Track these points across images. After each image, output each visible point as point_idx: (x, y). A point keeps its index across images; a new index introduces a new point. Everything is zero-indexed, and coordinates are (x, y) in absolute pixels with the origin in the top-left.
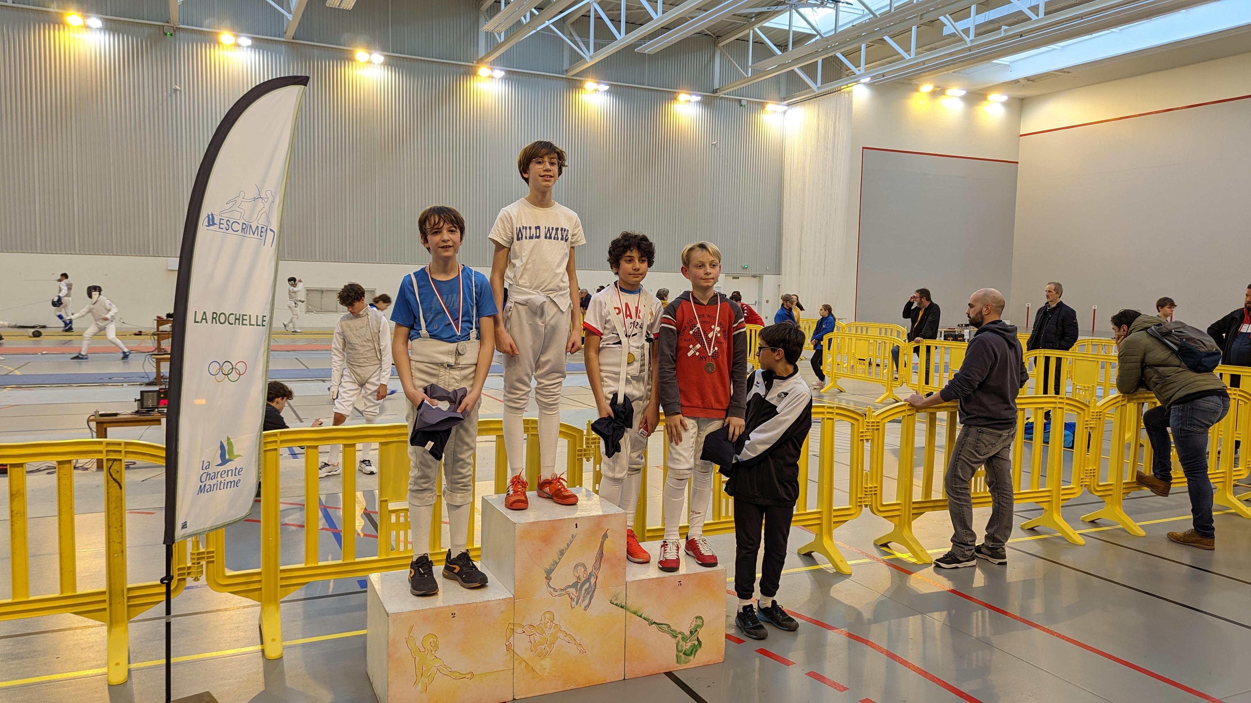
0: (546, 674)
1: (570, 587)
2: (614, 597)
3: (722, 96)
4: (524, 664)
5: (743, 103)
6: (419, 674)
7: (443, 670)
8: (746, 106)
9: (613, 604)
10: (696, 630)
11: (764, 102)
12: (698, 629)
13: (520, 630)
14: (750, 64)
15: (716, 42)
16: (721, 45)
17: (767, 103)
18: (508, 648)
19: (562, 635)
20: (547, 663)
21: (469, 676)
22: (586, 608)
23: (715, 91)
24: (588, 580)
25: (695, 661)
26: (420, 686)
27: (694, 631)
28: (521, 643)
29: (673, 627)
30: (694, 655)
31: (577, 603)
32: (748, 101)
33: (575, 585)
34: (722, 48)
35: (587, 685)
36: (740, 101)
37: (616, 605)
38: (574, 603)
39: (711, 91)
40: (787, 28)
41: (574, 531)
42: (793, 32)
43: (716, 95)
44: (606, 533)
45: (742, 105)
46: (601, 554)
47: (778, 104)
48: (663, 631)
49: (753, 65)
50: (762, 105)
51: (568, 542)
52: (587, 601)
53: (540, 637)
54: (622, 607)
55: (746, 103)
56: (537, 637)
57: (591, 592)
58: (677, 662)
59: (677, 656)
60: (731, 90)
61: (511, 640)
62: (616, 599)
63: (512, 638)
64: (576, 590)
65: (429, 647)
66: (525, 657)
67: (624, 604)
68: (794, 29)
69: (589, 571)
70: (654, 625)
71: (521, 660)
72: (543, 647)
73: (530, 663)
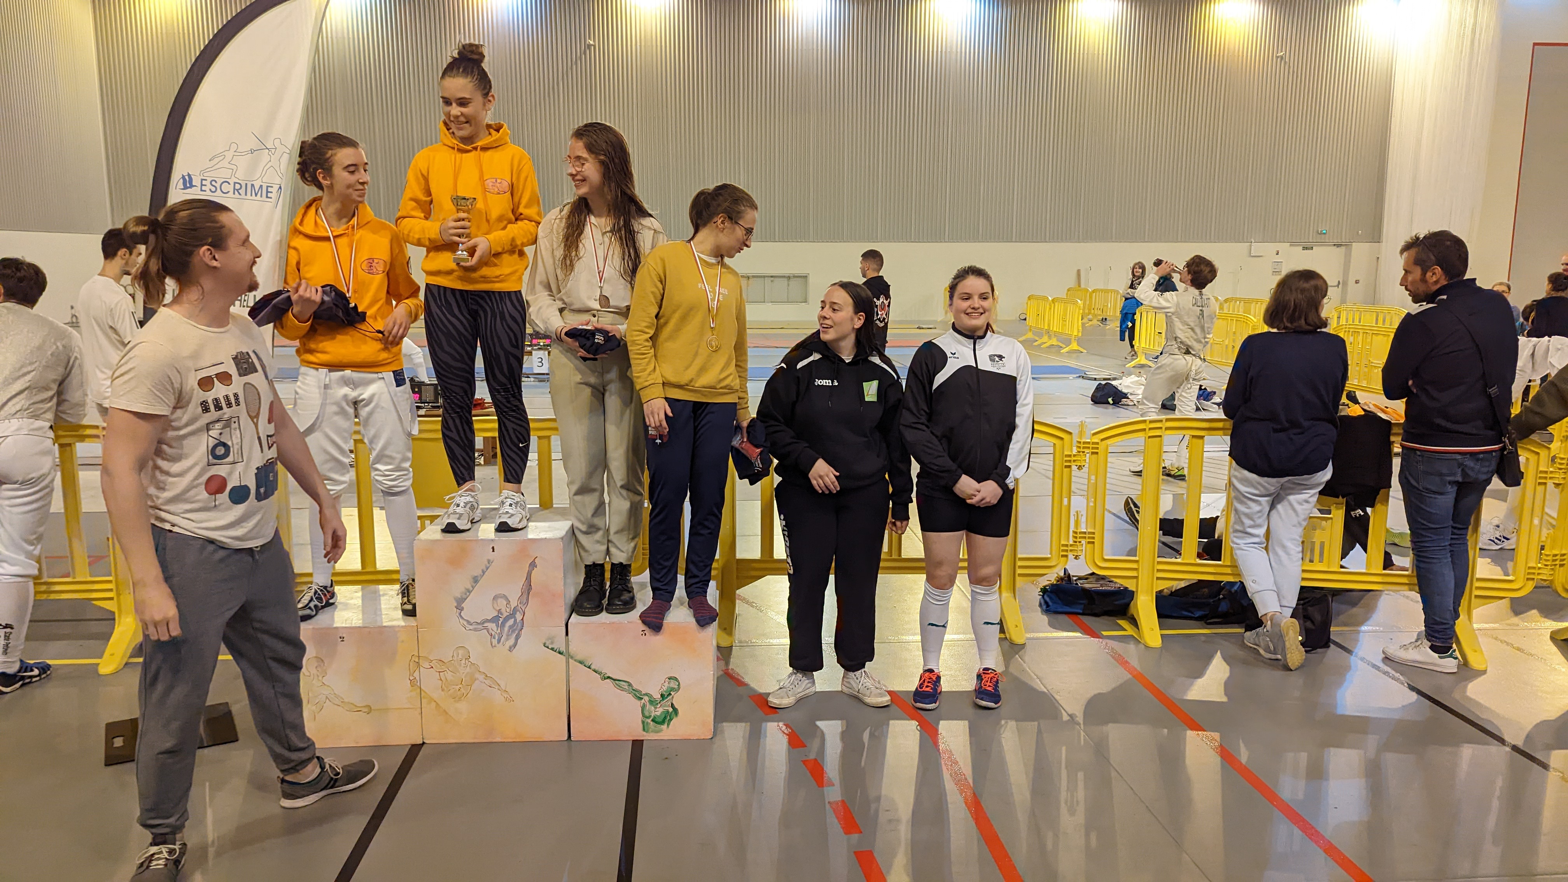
0: (461, 720)
1: (488, 621)
2: (549, 639)
4: (434, 704)
7: (332, 699)
9: (548, 648)
10: (670, 694)
12: (672, 693)
13: (427, 665)
18: (413, 683)
19: (481, 677)
20: (463, 706)
21: (367, 709)
22: (511, 649)
24: (512, 615)
25: (667, 733)
27: (666, 694)
29: (635, 687)
30: (668, 725)
31: (499, 641)
33: (495, 620)
35: (518, 740)
37: (552, 649)
38: (495, 642)
41: (491, 555)
44: (534, 561)
46: (528, 587)
48: (621, 689)
51: (484, 567)
52: (512, 641)
53: (453, 676)
54: (560, 653)
57: (518, 630)
58: (644, 730)
59: (643, 722)
61: (416, 674)
62: (552, 643)
63: (417, 672)
64: (497, 626)
65: (315, 672)
67: (563, 649)
69: (514, 604)
70: (608, 680)
71: (431, 700)
72: (458, 687)
73: (441, 704)
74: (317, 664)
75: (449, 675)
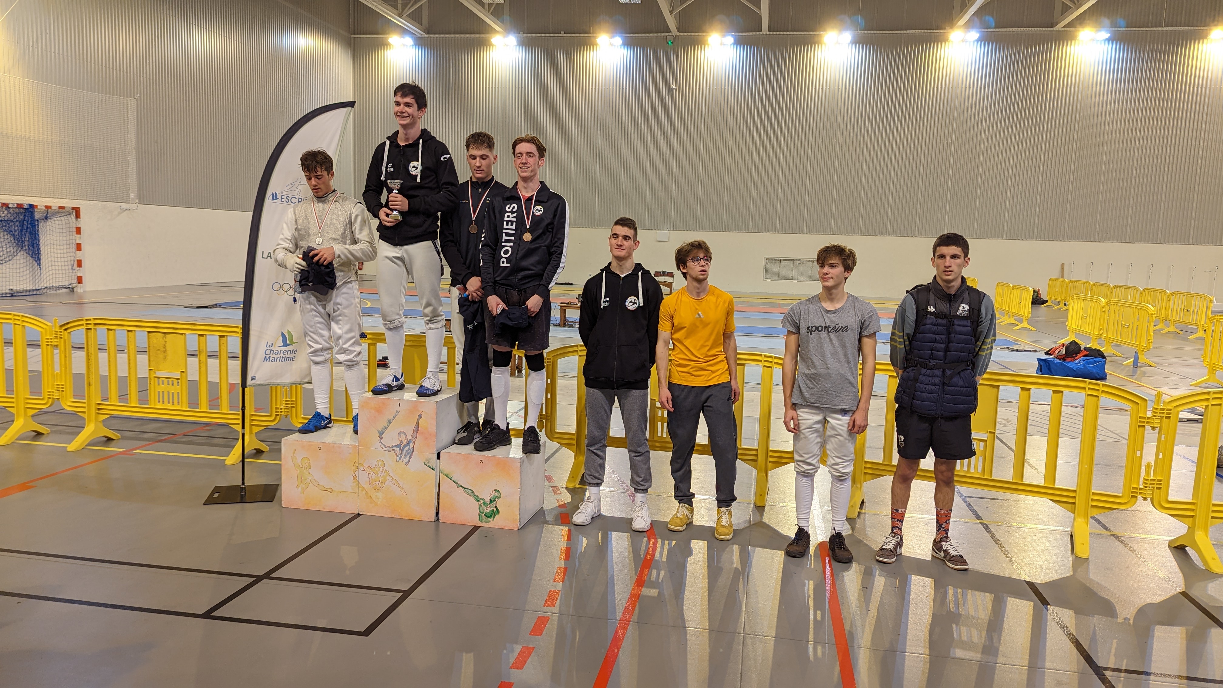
0: (379, 502)
1: (395, 446)
2: (427, 460)
4: (364, 492)
6: (300, 482)
7: (313, 482)
9: (426, 465)
10: (495, 500)
12: (496, 500)
13: (362, 468)
18: (355, 478)
19: (390, 479)
20: (380, 494)
21: (329, 490)
22: (407, 463)
24: (408, 444)
25: (493, 523)
26: (300, 489)
27: (493, 500)
28: (363, 477)
29: (476, 493)
30: (493, 519)
31: (400, 459)
33: (398, 446)
35: (408, 518)
37: (428, 466)
38: (398, 459)
41: (398, 408)
44: (420, 414)
46: (417, 428)
48: (469, 494)
51: (394, 415)
52: (407, 459)
54: (432, 469)
56: (374, 476)
57: (410, 453)
58: (480, 520)
59: (479, 516)
61: (356, 473)
63: (357, 472)
64: (400, 450)
65: (305, 465)
67: (434, 467)
69: (409, 438)
70: (461, 488)
71: (364, 489)
72: (377, 483)
73: (368, 492)
74: (306, 461)
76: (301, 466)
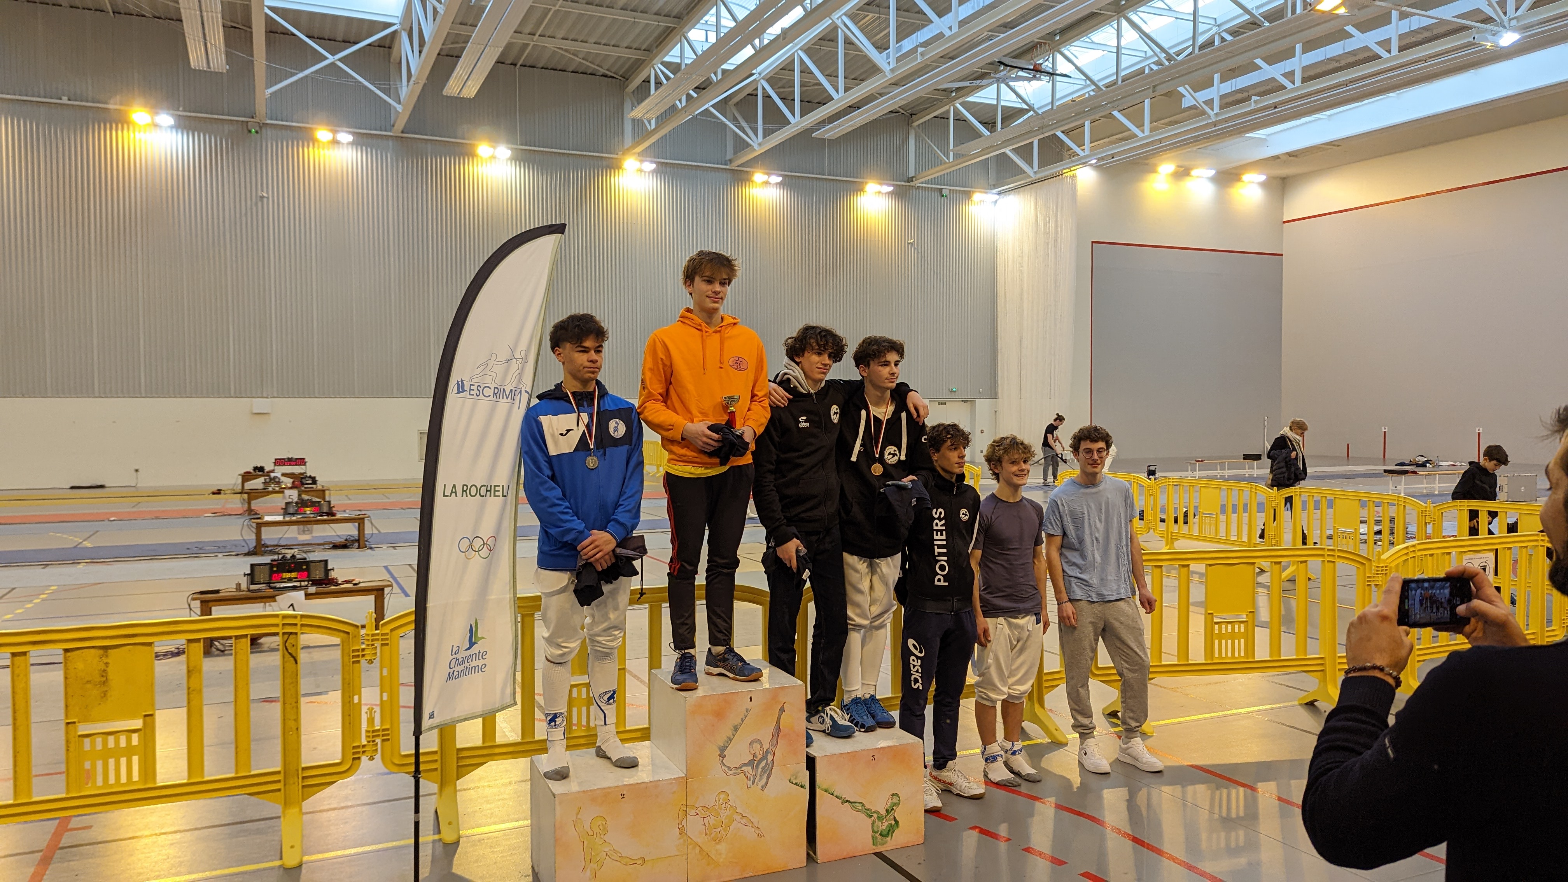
0: (721, 860)
1: (745, 765)
2: (792, 775)
3: (919, 185)
4: (697, 848)
5: (945, 192)
6: (588, 859)
7: (612, 855)
8: (948, 196)
9: (792, 782)
10: (893, 809)
11: (970, 191)
12: (895, 808)
13: (693, 812)
14: (951, 147)
15: (910, 121)
16: (915, 124)
17: (973, 192)
18: (682, 831)
19: (738, 818)
20: (722, 847)
21: (641, 861)
22: (763, 788)
23: (910, 180)
24: (765, 757)
25: (891, 844)
26: (588, 872)
27: (890, 810)
28: (694, 825)
29: (867, 806)
30: (892, 836)
31: (753, 783)
32: (950, 190)
33: (750, 763)
34: (917, 128)
35: (767, 872)
36: (941, 190)
37: (796, 784)
38: (750, 783)
39: (906, 179)
40: (995, 102)
41: (749, 705)
42: (1002, 107)
43: (912, 184)
44: (783, 707)
45: (943, 196)
46: (778, 729)
47: (986, 193)
48: (858, 810)
49: (956, 148)
50: (968, 195)
51: (743, 718)
52: (764, 781)
53: (714, 819)
54: (801, 785)
55: (948, 193)
57: (768, 771)
58: (873, 844)
59: (873, 837)
60: (929, 178)
61: (684, 823)
62: (796, 778)
63: (685, 820)
64: (753, 769)
65: (598, 831)
66: (699, 841)
67: (803, 783)
68: (1003, 103)
69: (766, 747)
70: (846, 804)
71: (695, 845)
72: (718, 830)
73: (704, 848)
74: (600, 823)
75: (712, 820)
76: (591, 833)
